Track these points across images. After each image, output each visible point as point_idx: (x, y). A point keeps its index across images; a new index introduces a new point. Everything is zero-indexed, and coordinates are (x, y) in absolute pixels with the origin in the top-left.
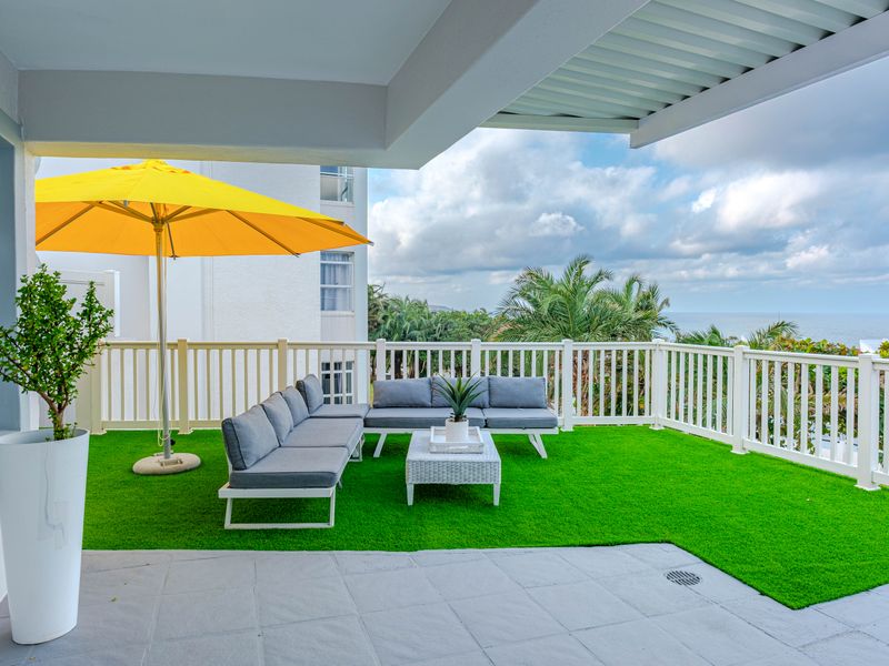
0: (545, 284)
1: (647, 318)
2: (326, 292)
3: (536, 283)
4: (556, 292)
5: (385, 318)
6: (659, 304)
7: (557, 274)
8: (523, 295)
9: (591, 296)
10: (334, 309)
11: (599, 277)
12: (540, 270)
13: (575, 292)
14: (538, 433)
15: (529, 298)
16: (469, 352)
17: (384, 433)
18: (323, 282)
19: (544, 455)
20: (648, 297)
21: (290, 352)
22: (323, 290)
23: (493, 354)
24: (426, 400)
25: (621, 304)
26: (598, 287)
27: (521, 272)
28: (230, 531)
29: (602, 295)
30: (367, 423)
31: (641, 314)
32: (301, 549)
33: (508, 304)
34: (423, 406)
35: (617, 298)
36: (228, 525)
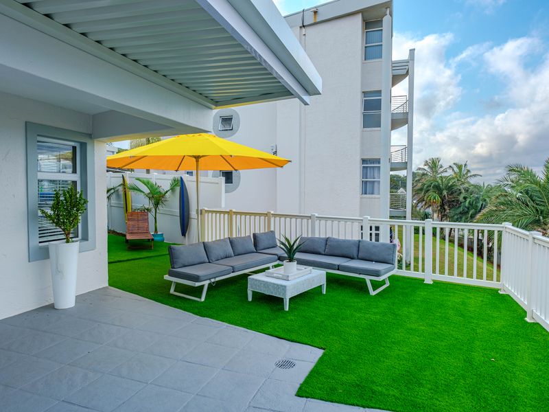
2: (368, 183)
5: (465, 198)
10: (373, 193)
14: (367, 278)
19: (372, 293)
22: (363, 182)
28: (172, 294)
32: (175, 307)
36: (172, 291)
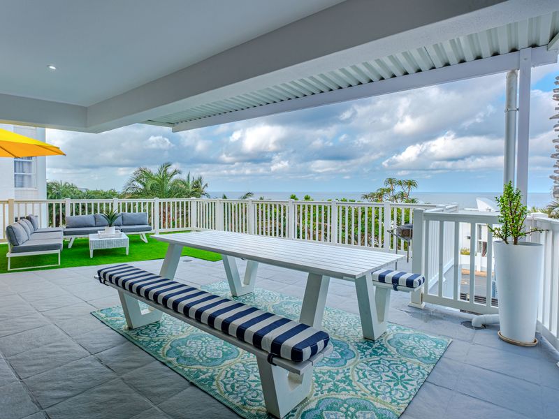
0: (149, 175)
1: (196, 191)
2: (18, 177)
3: (143, 175)
4: (154, 179)
6: (203, 186)
7: (155, 170)
8: (137, 180)
9: (172, 181)
10: (22, 186)
11: (175, 172)
12: (146, 169)
13: (163, 179)
14: (143, 233)
15: (140, 182)
16: (112, 204)
17: (74, 237)
18: (15, 172)
19: (147, 242)
20: (198, 182)
21: (16, 206)
22: (15, 175)
23: (124, 204)
24: (93, 224)
25: (185, 185)
26: (175, 177)
27: (136, 169)
29: (177, 181)
30: (65, 234)
31: (194, 190)
33: (129, 185)
34: (92, 226)
35: (184, 183)
36: (9, 269)
